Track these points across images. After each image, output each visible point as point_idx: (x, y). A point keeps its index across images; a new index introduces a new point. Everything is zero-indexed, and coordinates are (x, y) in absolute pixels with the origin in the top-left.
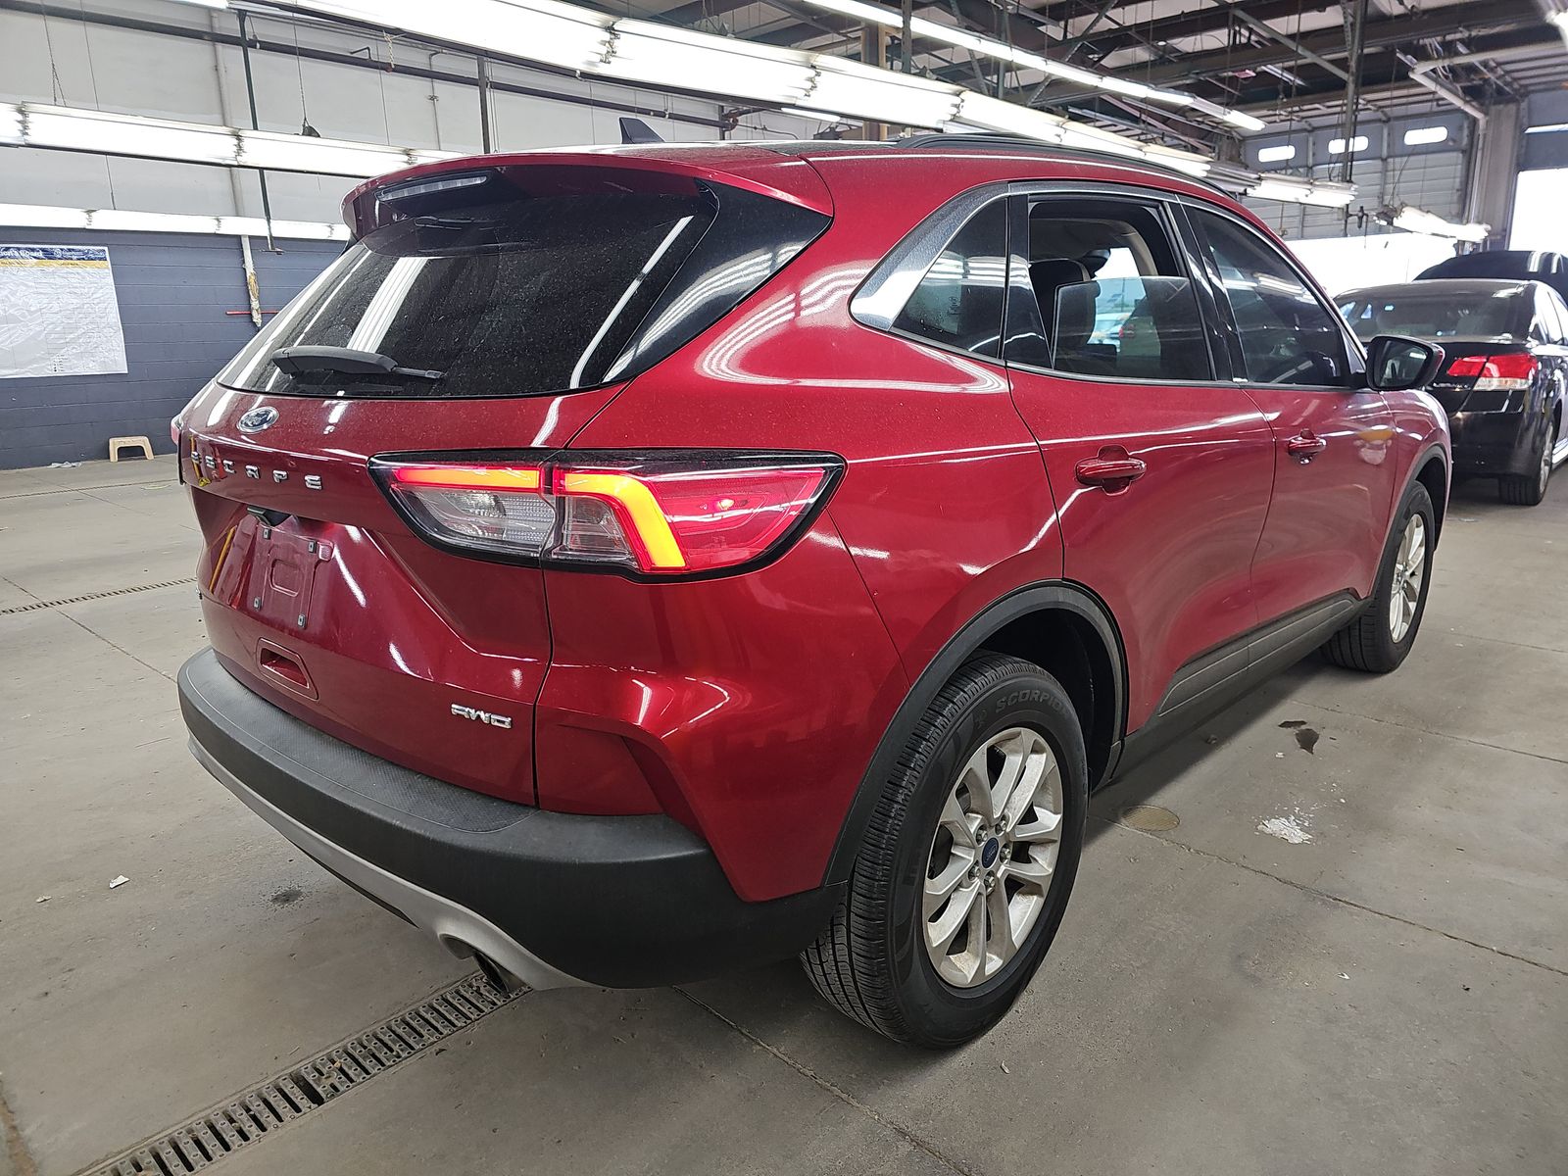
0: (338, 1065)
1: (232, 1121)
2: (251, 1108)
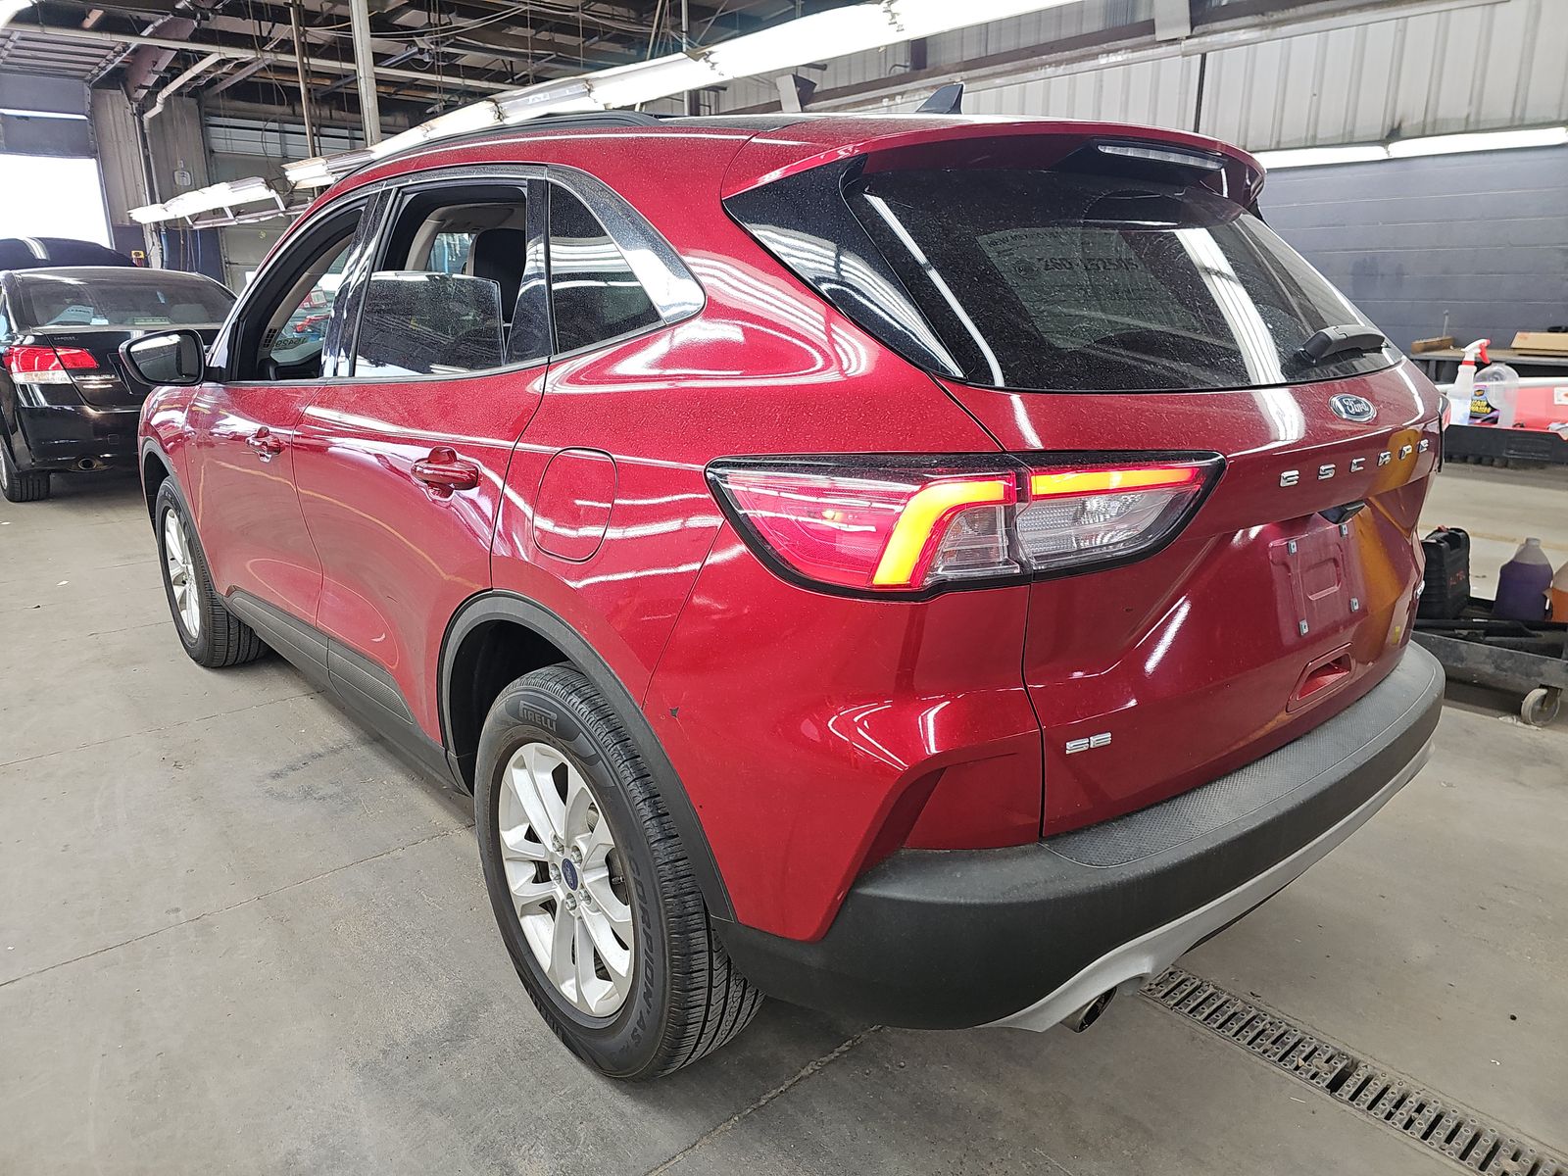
0: (1301, 1063)
1: (1411, 1122)
2: (1388, 1111)
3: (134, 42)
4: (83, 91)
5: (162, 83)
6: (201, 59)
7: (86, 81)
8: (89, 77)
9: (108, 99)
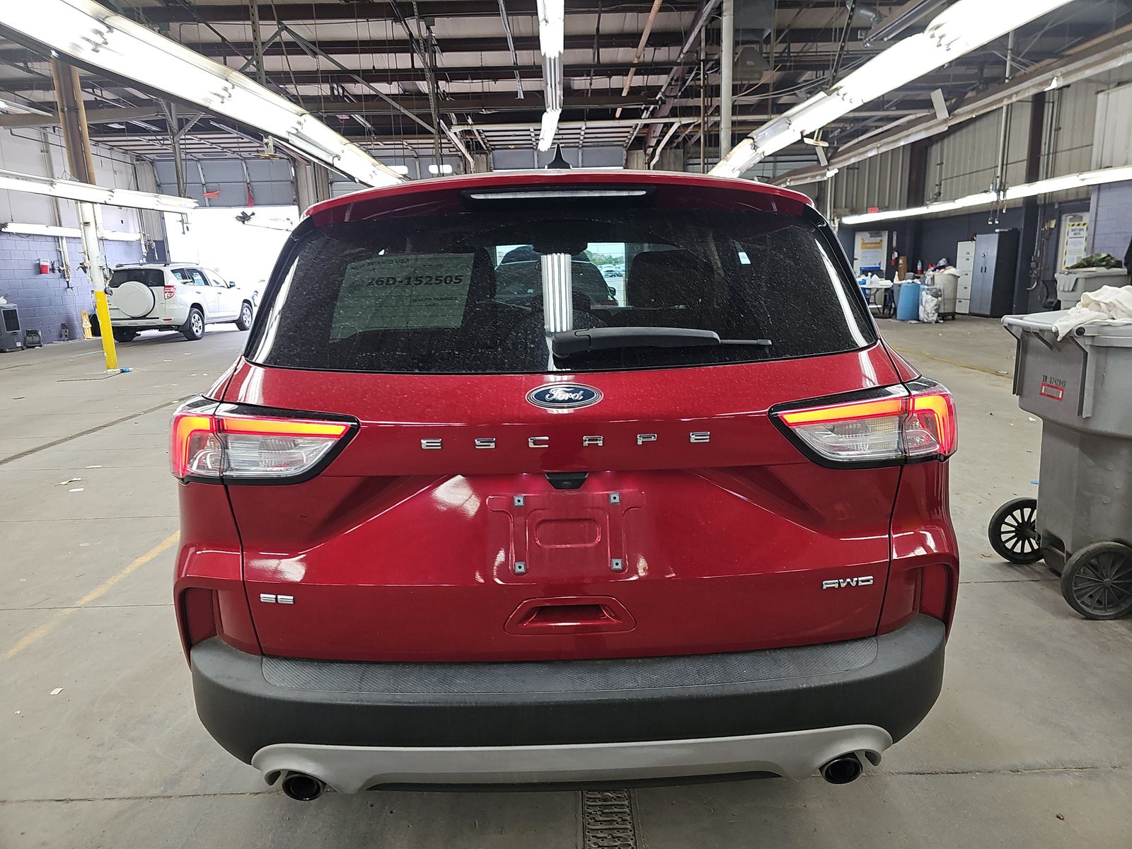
3: (640, 122)
4: (622, 153)
5: (658, 142)
6: (671, 127)
7: (624, 147)
8: (625, 145)
9: (636, 155)
